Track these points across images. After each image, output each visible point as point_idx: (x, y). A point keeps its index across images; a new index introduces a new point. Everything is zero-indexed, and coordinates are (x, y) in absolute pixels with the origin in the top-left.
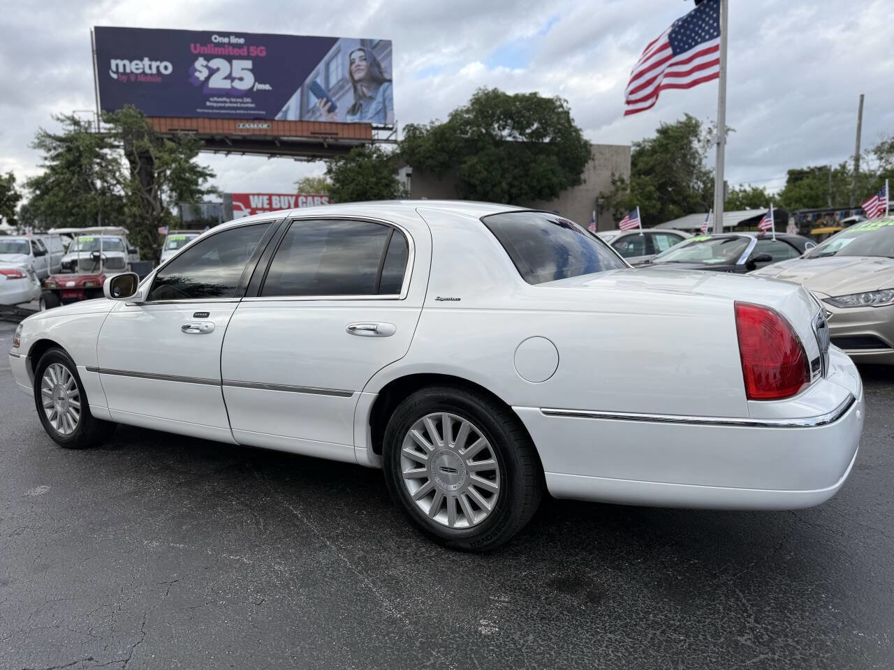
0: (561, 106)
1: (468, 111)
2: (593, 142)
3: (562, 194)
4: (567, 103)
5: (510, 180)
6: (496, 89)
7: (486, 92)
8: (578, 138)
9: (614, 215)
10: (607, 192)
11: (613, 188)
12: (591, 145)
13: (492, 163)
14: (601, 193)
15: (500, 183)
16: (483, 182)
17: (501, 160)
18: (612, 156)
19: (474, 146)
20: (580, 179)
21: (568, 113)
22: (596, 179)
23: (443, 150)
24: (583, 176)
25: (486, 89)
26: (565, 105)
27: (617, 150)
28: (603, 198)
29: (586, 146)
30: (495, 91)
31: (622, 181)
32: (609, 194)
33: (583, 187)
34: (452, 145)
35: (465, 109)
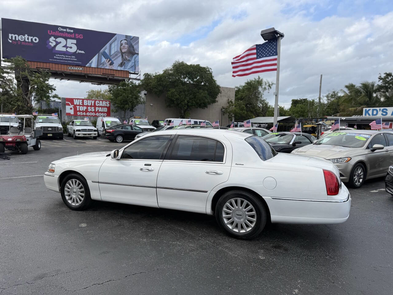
0: (209, 71)
1: (171, 70)
2: (220, 86)
3: (208, 106)
5: (188, 99)
6: (183, 62)
7: (179, 63)
8: (215, 84)
9: (229, 116)
10: (225, 106)
11: (228, 105)
12: (220, 87)
13: (181, 92)
14: (222, 107)
15: (184, 100)
16: (177, 99)
17: (184, 91)
18: (228, 92)
19: (173, 84)
20: (215, 101)
21: (212, 74)
22: (222, 101)
23: (160, 85)
24: (217, 99)
25: (179, 62)
26: (210, 70)
27: (230, 89)
28: (224, 108)
29: (218, 87)
30: (182, 63)
31: (232, 102)
32: (226, 107)
33: (216, 104)
34: (164, 84)
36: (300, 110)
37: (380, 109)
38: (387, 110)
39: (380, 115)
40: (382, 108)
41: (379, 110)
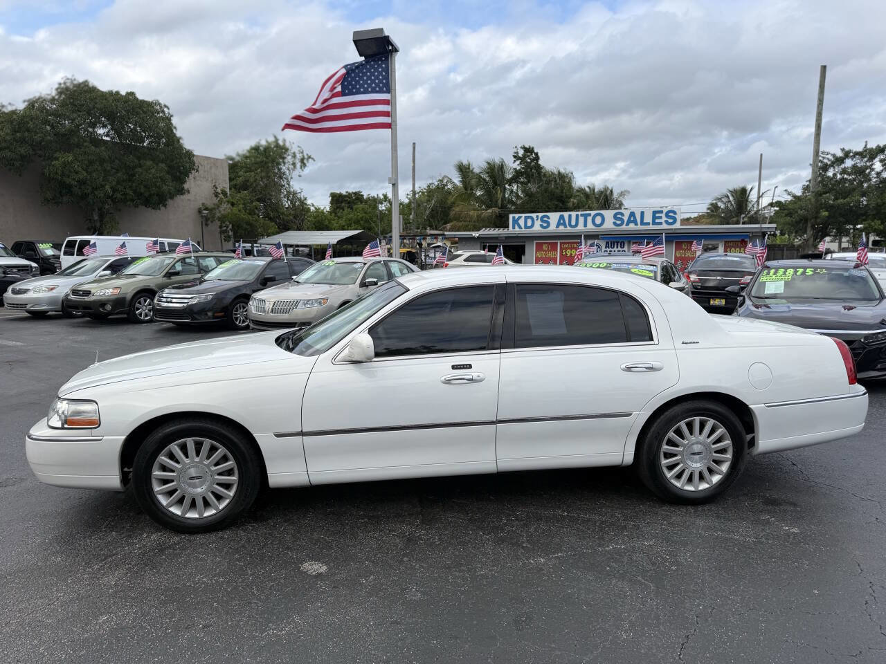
0: (163, 112)
1: (53, 100)
2: (195, 153)
3: (170, 202)
4: (169, 109)
5: (114, 183)
6: (86, 81)
7: (75, 82)
8: (181, 147)
9: (221, 227)
10: (210, 204)
11: (216, 201)
12: (194, 155)
13: (91, 163)
14: (203, 204)
15: (103, 186)
16: (82, 183)
17: (102, 161)
18: (211, 168)
19: (67, 141)
20: (183, 189)
21: (170, 120)
22: (199, 190)
23: (22, 141)
24: (186, 186)
25: (75, 80)
26: (166, 110)
27: (214, 162)
28: (206, 209)
29: (189, 154)
30: (86, 83)
31: (224, 193)
32: (213, 206)
33: (185, 197)
34: (37, 138)
35: (49, 97)
36: (363, 217)
37: (537, 217)
38: (548, 218)
39: (537, 228)
40: (540, 215)
41: (535, 219)
